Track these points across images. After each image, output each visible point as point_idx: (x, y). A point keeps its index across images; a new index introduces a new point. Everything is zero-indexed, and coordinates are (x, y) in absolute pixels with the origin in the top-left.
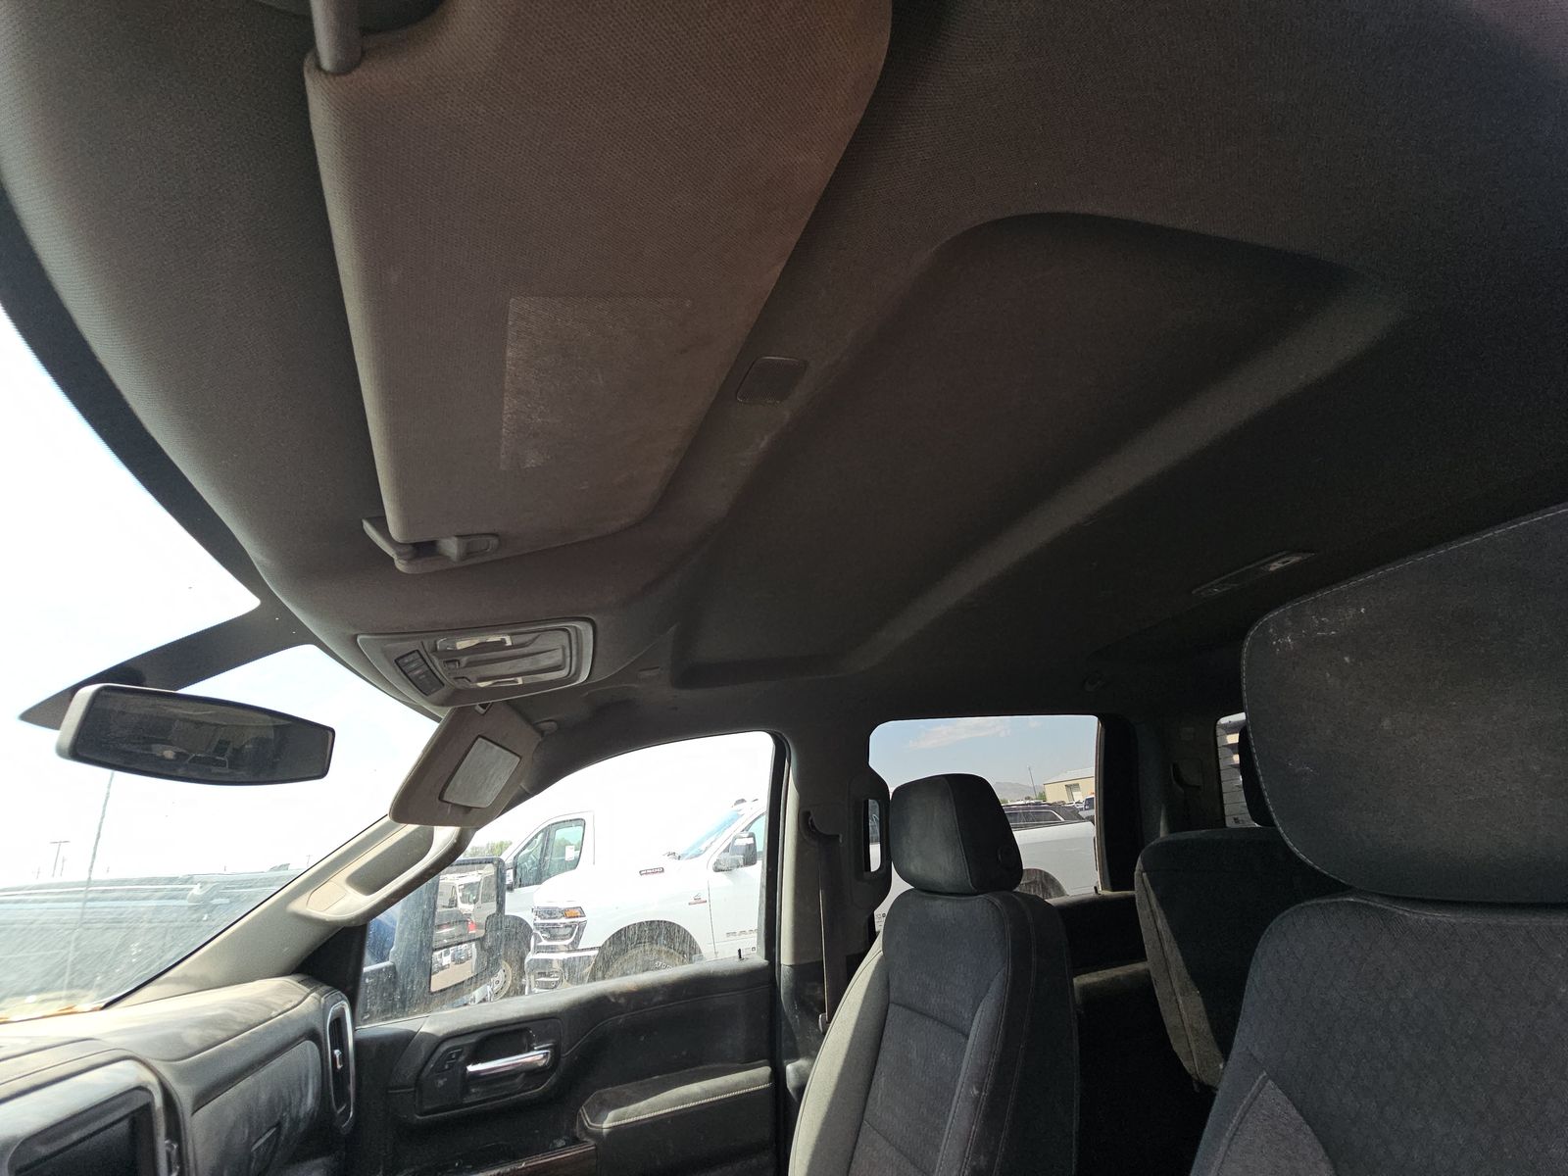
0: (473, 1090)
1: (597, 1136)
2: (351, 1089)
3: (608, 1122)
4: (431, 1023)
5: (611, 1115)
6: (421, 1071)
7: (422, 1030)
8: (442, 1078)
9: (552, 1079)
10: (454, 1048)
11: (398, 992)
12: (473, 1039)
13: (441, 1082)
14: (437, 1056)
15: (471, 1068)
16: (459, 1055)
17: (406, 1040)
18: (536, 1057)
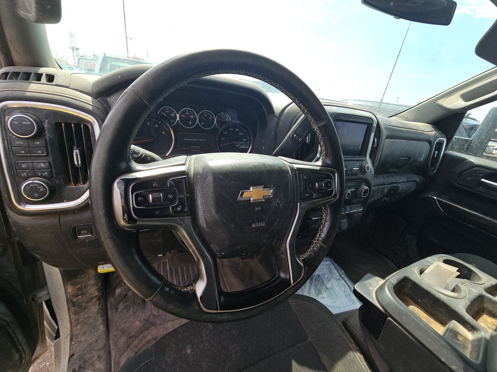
0: (481, 188)
2: (438, 165)
4: (474, 159)
6: (464, 171)
7: (470, 160)
8: (470, 177)
10: (479, 170)
11: (467, 144)
12: (489, 171)
13: (469, 178)
14: (471, 170)
15: (483, 180)
16: (480, 173)
17: (463, 160)
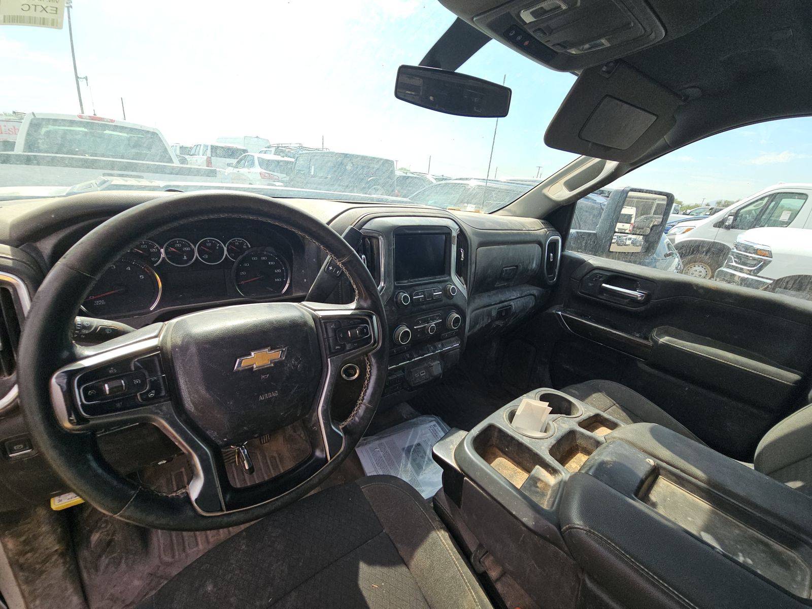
0: (605, 295)
1: (656, 342)
2: (557, 271)
3: (664, 340)
4: (594, 260)
5: (667, 338)
6: (583, 277)
7: (589, 261)
8: (591, 283)
9: (642, 308)
10: (599, 274)
11: (584, 242)
12: (609, 274)
13: (590, 284)
14: (591, 274)
15: (604, 285)
16: (600, 277)
17: (582, 262)
18: (637, 294)
